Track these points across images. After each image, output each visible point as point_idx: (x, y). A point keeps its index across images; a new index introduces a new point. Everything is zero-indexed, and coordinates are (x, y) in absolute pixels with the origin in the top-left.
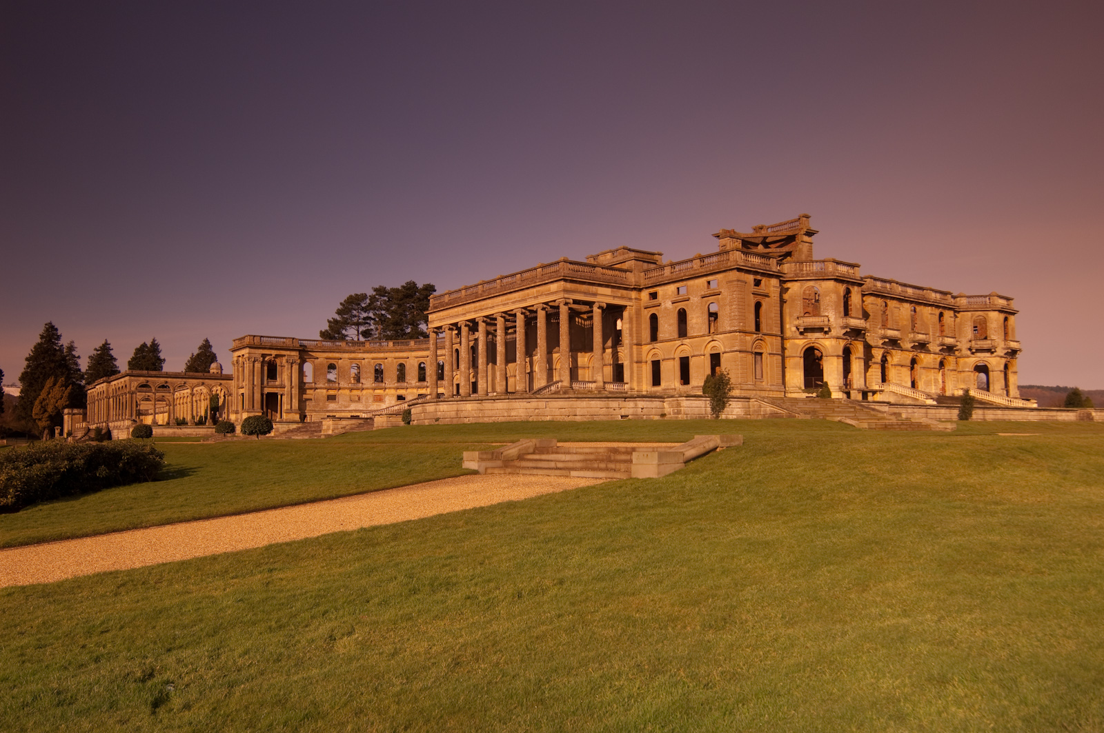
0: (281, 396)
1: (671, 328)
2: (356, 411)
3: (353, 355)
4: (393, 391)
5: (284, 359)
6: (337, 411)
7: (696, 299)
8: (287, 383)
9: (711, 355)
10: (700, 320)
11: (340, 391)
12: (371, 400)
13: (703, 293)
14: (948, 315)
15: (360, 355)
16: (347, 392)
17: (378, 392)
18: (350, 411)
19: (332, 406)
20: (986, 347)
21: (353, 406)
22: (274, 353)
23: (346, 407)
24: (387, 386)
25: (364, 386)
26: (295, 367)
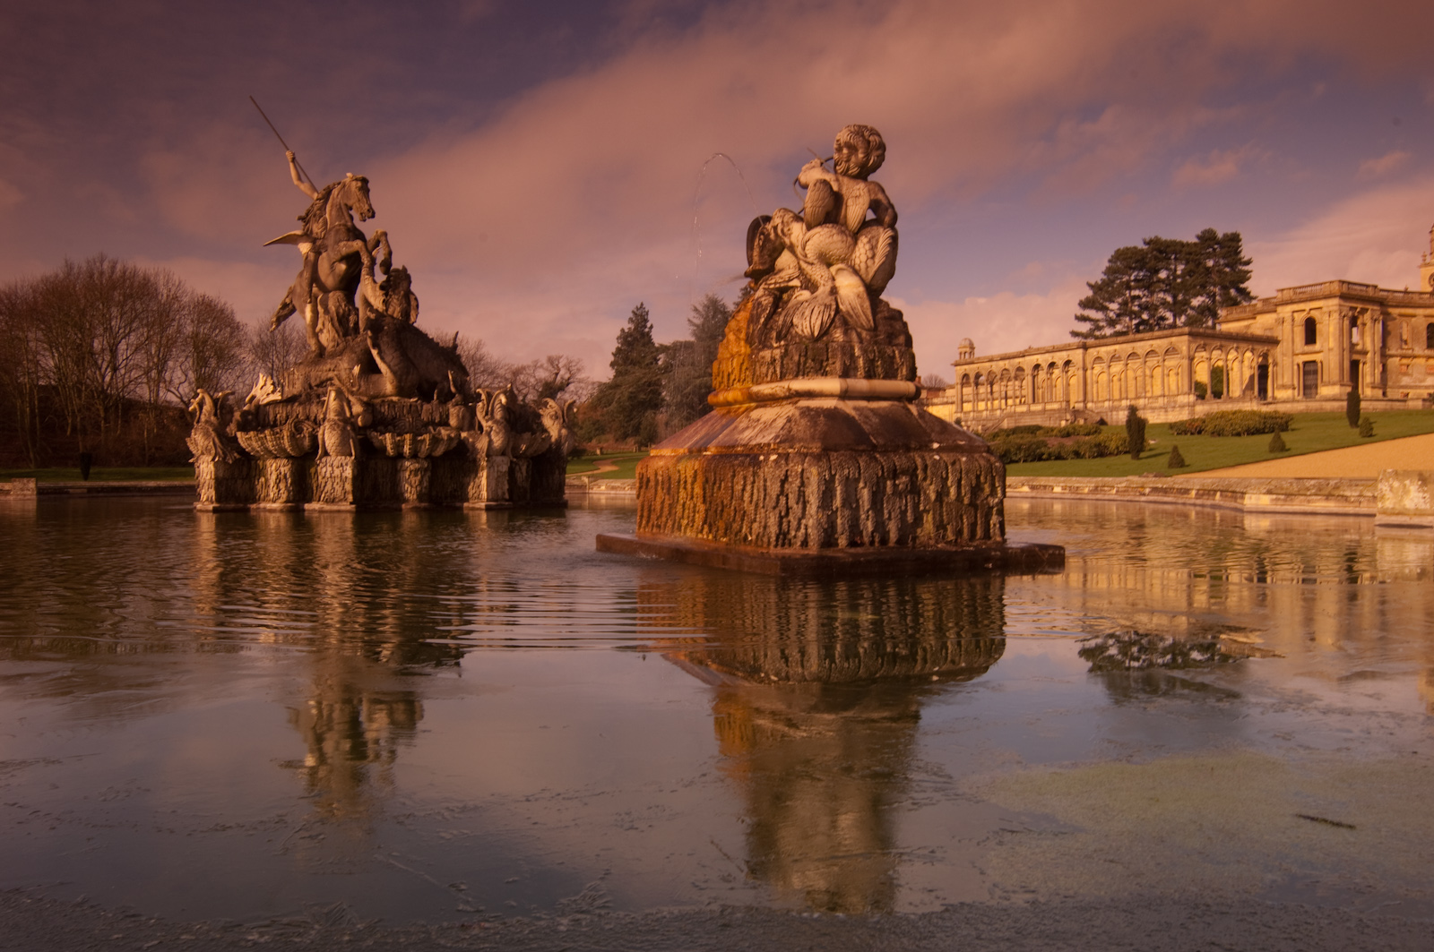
0: (1364, 363)
5: (1366, 313)
6: (1411, 387)
8: (1369, 346)
11: (1415, 360)
16: (1422, 361)
18: (1427, 387)
19: (1405, 380)
22: (1360, 306)
23: (1421, 381)
26: (1379, 326)
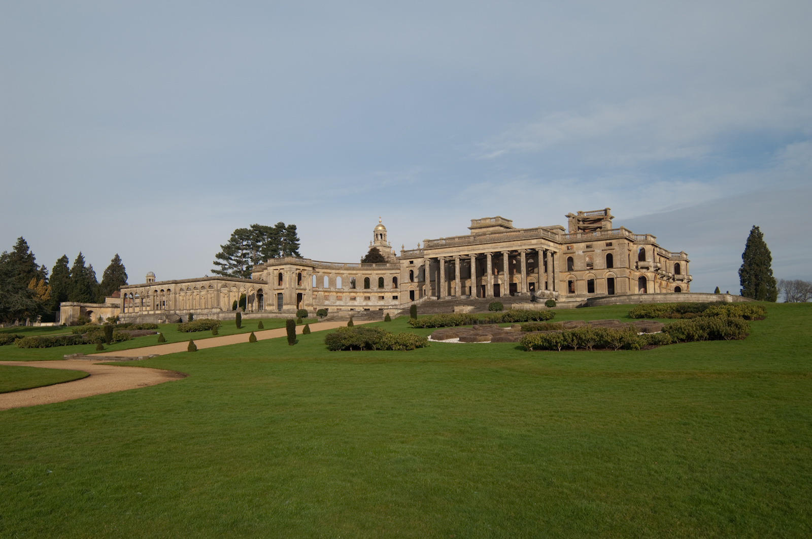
0: (304, 295)
1: (582, 264)
2: (340, 306)
3: (337, 271)
4: (362, 294)
5: (305, 272)
6: (329, 305)
7: (599, 251)
8: (307, 288)
9: (608, 279)
10: (601, 261)
11: (331, 293)
12: (348, 299)
13: (603, 248)
14: (667, 261)
15: (342, 272)
16: (335, 294)
17: (353, 294)
18: (337, 306)
19: (327, 302)
20: (681, 278)
21: (338, 303)
22: (301, 268)
23: (334, 303)
24: (358, 291)
25: (345, 291)
26: (311, 278)
